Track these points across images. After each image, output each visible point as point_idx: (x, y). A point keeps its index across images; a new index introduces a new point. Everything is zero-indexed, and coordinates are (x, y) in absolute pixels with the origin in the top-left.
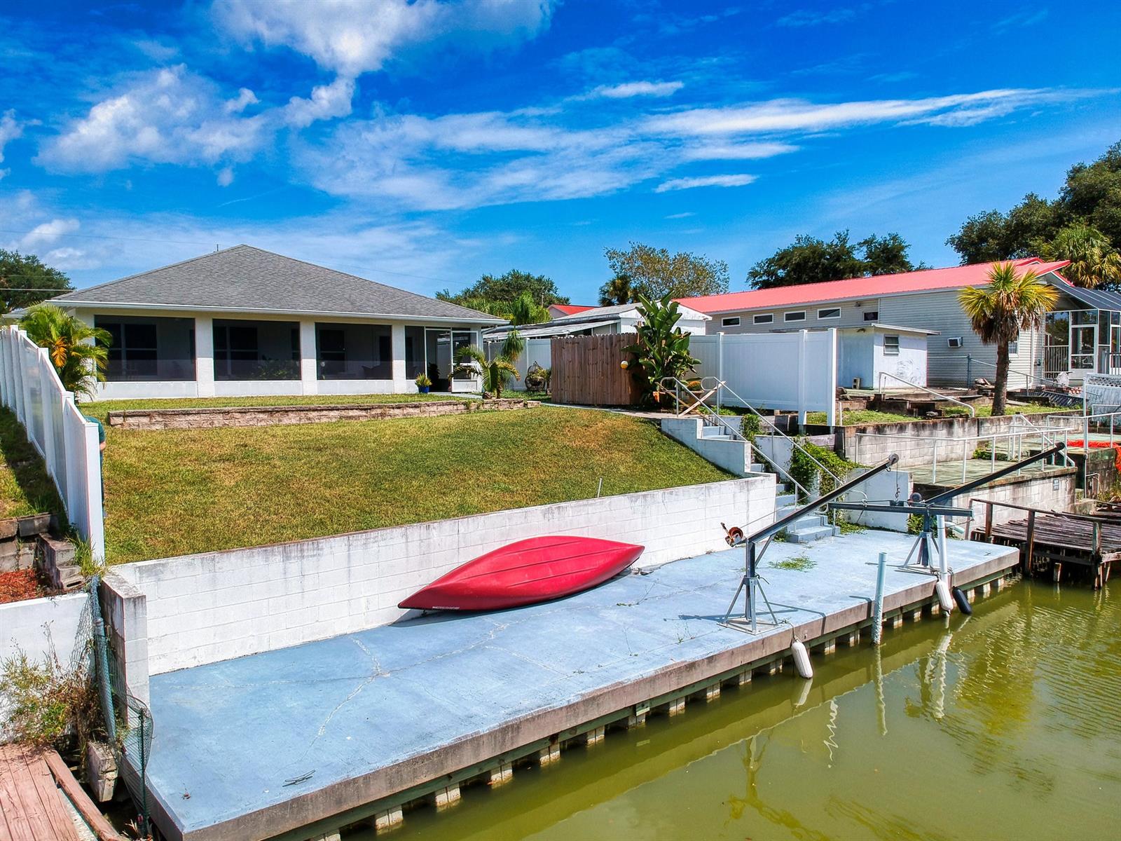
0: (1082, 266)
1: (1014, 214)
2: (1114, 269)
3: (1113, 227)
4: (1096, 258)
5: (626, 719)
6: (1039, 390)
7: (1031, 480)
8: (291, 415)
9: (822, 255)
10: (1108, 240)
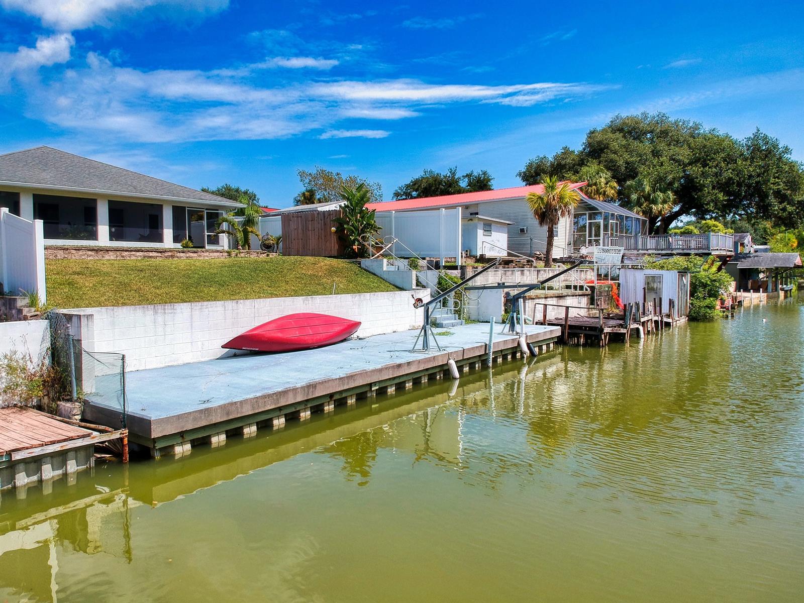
0: (594, 189)
1: (555, 158)
2: (613, 191)
3: (612, 166)
4: (603, 185)
5: (366, 392)
6: (570, 257)
7: (566, 296)
8: (111, 253)
9: (440, 183)
10: (609, 174)
